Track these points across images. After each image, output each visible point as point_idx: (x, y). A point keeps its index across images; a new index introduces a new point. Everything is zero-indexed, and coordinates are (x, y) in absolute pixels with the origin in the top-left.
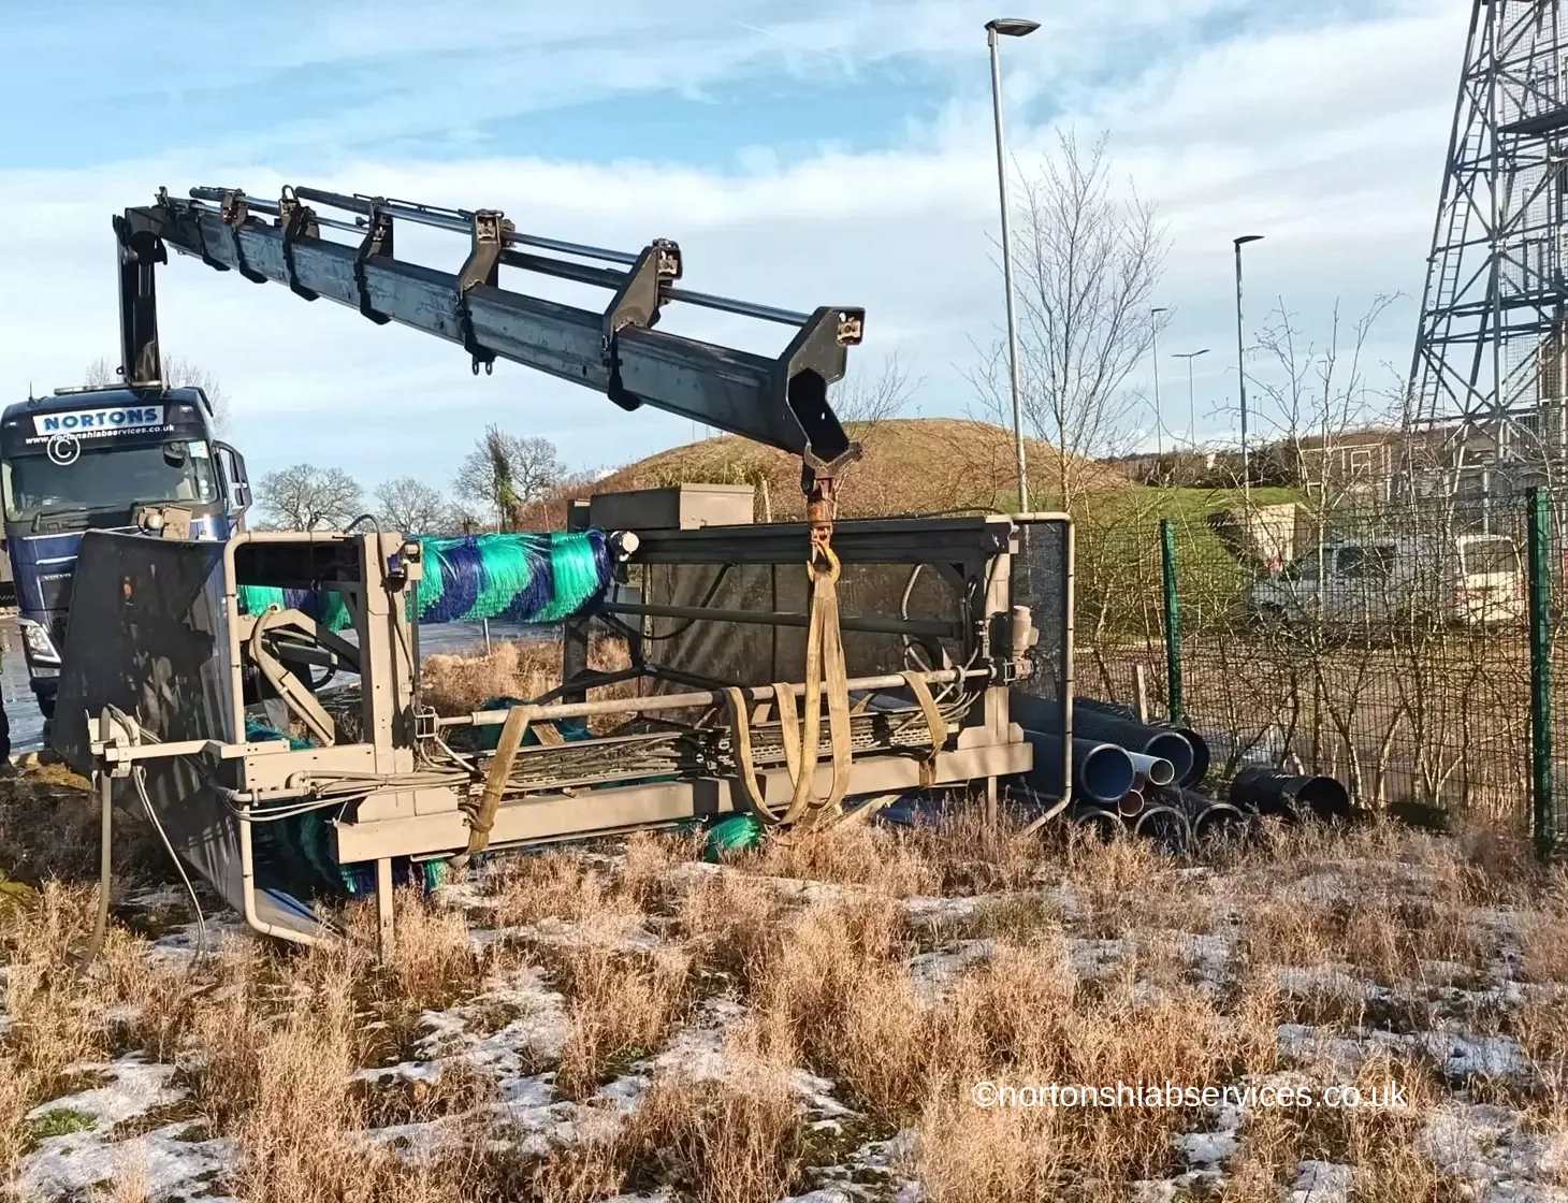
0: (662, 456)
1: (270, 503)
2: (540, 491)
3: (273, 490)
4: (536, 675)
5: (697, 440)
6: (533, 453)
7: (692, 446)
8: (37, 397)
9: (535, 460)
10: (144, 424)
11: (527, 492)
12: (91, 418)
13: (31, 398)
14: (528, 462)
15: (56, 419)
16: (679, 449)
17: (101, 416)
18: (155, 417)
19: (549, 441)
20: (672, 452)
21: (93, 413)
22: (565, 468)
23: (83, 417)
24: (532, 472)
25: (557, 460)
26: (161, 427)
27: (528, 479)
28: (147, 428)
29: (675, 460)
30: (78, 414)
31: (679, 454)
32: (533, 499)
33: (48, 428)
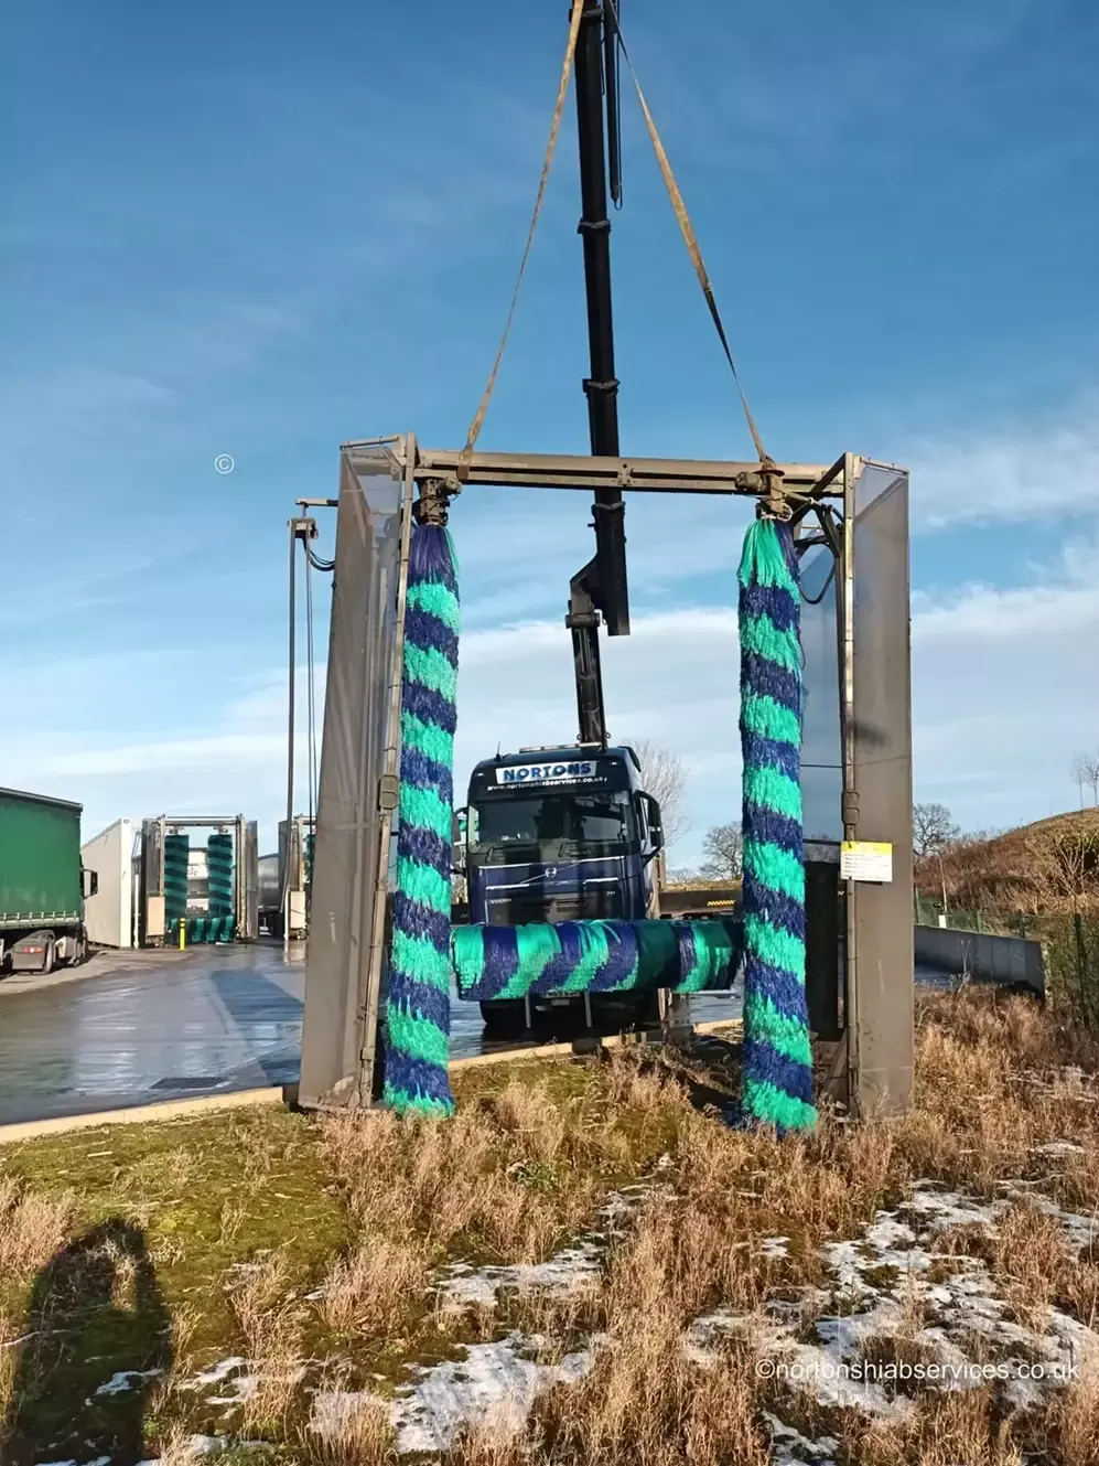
0: (1053, 819)
1: (714, 850)
2: (936, 847)
3: (716, 840)
4: (930, 1030)
5: (1086, 807)
6: (930, 817)
7: (1081, 812)
8: (502, 754)
9: (931, 822)
10: (580, 776)
11: (924, 848)
12: (539, 770)
13: (498, 755)
14: (925, 824)
15: (513, 771)
16: (1068, 815)
17: (547, 769)
18: (589, 770)
19: (943, 806)
20: (1061, 817)
21: (541, 766)
22: (959, 829)
23: (533, 769)
24: (929, 832)
25: (950, 822)
26: (593, 778)
27: (925, 838)
28: (582, 779)
29: (1064, 823)
30: (529, 767)
31: (1070, 818)
32: (929, 854)
33: (506, 778)
